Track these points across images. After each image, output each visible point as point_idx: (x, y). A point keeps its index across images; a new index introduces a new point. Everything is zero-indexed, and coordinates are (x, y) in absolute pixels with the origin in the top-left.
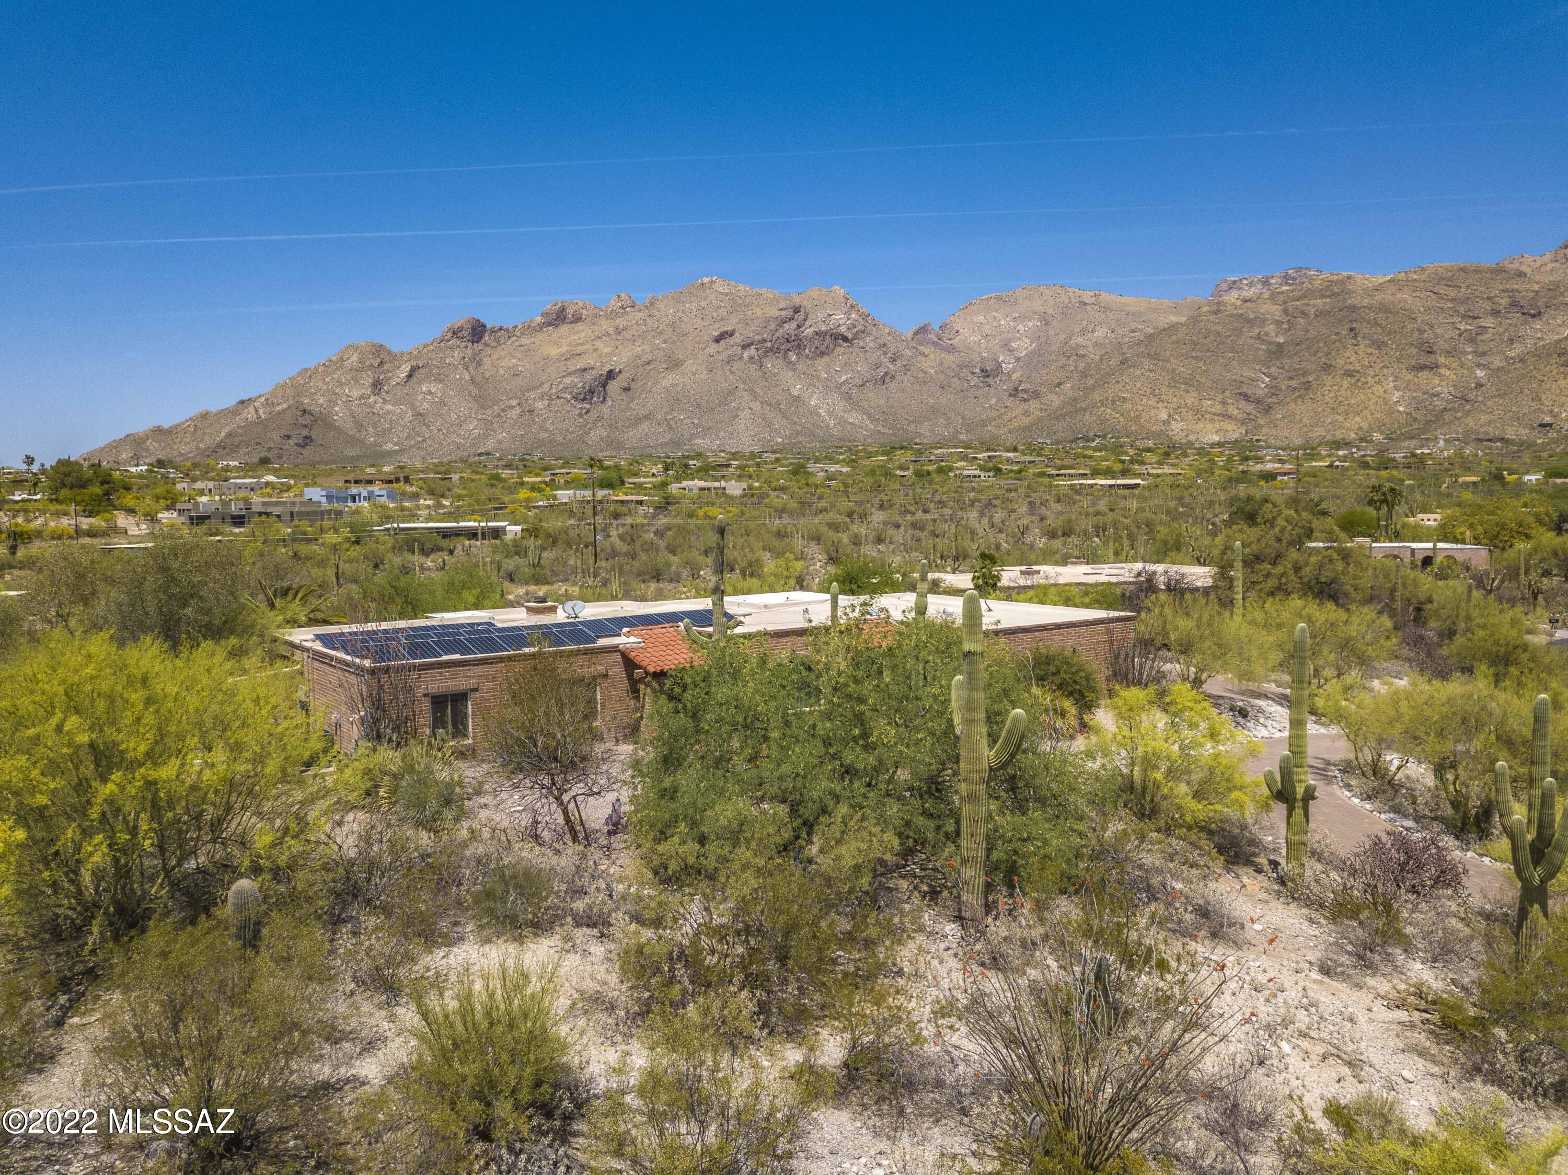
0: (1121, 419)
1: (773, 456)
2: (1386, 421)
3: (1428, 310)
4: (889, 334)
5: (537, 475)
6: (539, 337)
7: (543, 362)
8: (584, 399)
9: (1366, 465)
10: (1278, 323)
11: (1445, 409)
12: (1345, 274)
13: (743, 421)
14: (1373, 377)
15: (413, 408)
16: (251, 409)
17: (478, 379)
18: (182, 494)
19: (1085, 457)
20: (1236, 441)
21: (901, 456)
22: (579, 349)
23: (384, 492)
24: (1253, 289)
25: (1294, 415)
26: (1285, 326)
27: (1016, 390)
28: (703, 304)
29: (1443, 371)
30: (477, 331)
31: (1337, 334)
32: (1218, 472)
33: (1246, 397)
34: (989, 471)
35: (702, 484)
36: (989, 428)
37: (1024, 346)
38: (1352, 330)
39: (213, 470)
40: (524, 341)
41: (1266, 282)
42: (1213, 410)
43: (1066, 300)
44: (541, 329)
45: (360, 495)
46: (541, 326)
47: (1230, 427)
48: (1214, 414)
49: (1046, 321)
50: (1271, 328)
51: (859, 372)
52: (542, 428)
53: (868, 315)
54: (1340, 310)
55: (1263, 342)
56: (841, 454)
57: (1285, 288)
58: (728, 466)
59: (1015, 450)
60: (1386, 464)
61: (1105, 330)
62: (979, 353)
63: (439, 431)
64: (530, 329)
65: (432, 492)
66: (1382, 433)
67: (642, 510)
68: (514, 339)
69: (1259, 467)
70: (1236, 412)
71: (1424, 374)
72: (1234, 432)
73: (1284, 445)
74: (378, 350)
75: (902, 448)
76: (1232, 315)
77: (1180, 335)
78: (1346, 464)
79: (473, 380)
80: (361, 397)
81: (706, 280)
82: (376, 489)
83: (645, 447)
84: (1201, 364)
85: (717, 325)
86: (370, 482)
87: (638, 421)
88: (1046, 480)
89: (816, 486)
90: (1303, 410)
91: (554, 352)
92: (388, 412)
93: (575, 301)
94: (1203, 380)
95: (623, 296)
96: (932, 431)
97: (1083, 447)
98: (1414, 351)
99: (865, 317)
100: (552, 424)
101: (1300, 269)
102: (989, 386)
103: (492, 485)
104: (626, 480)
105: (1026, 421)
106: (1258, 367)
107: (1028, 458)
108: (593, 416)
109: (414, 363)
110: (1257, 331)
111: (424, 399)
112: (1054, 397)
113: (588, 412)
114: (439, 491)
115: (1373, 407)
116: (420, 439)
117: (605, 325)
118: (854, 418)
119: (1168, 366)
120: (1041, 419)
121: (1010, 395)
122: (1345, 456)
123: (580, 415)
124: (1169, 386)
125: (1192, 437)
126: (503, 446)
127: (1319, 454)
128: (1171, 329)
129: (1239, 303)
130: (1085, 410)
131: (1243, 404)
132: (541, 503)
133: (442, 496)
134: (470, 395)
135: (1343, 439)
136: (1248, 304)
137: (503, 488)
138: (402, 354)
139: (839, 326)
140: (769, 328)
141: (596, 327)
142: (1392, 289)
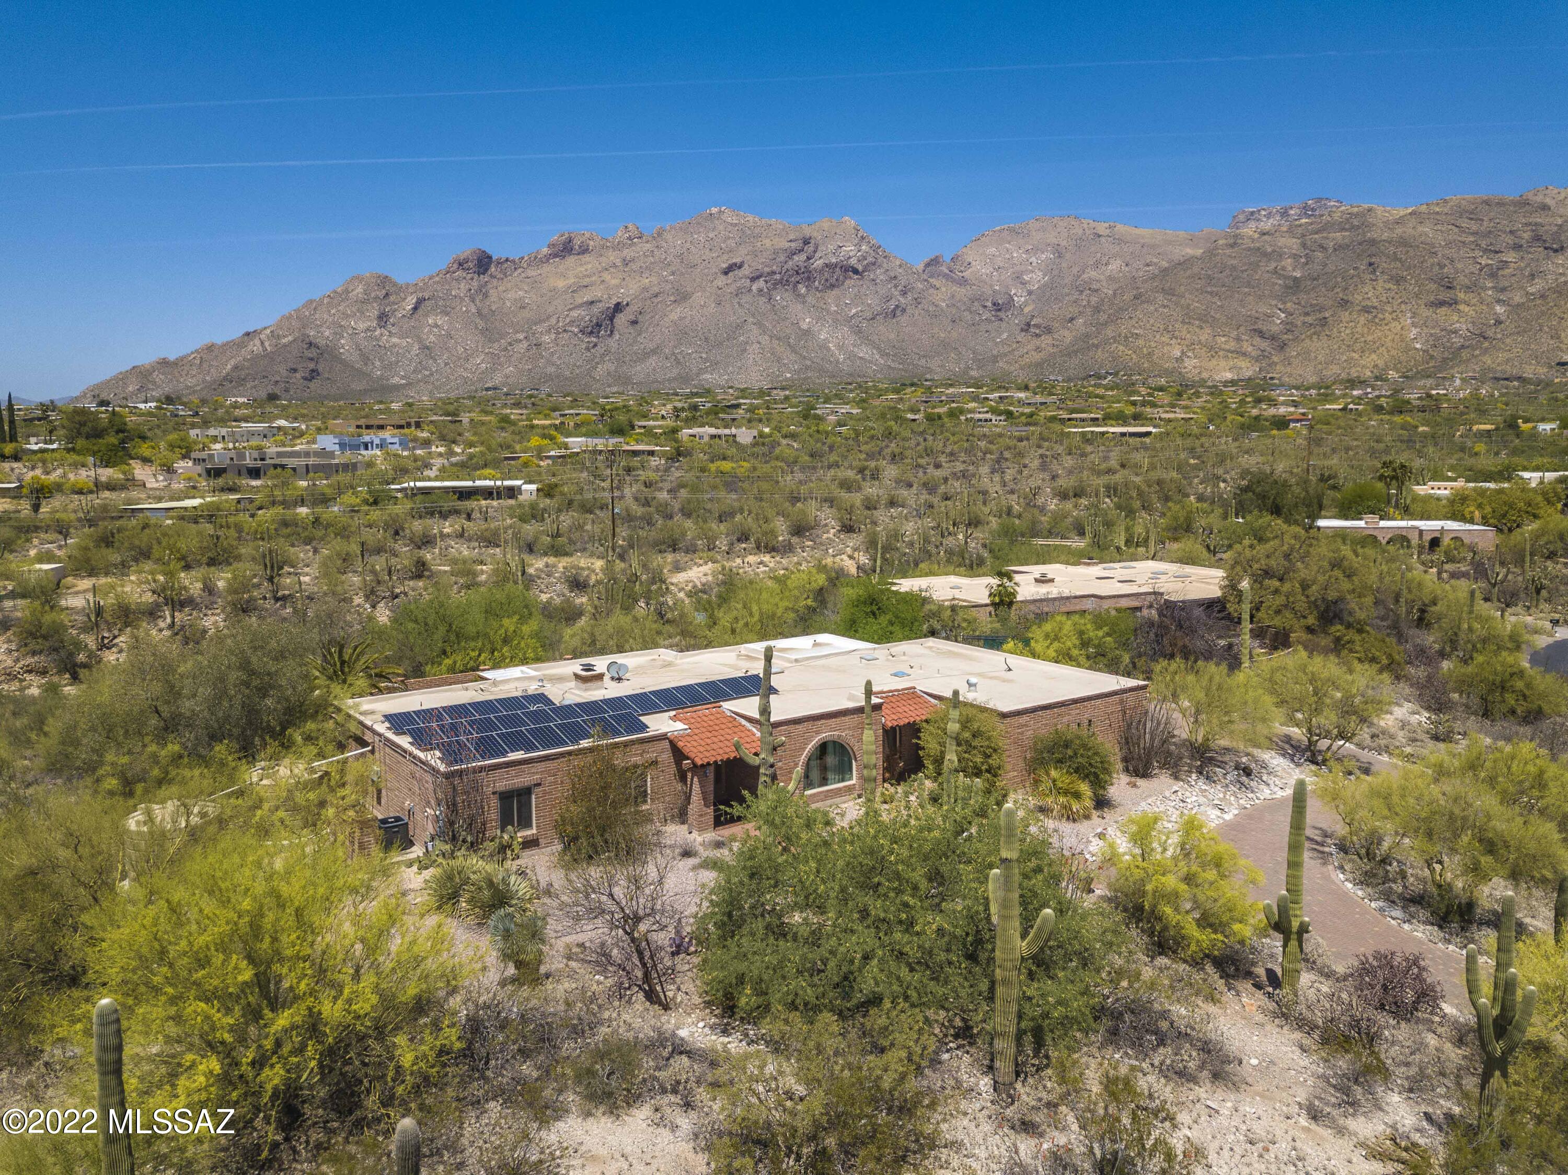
0: (1134, 356)
1: (783, 394)
2: (1403, 358)
3: (1449, 244)
4: (900, 266)
5: (546, 417)
6: (546, 269)
7: (549, 294)
8: (591, 333)
9: (1379, 409)
10: (1295, 257)
11: (1463, 347)
12: (1366, 206)
13: (752, 356)
14: (1390, 314)
15: (420, 340)
16: (257, 342)
17: (485, 311)
18: (195, 443)
19: (1097, 396)
20: (1250, 379)
21: (913, 396)
22: (586, 281)
23: (396, 440)
24: (1271, 221)
25: (1308, 352)
26: (1303, 260)
27: (1028, 325)
28: (711, 235)
29: (1462, 307)
30: (483, 263)
31: (1355, 268)
32: (1230, 417)
33: (1261, 334)
34: (1000, 415)
35: (713, 431)
36: (1001, 364)
37: (1036, 279)
38: (1371, 264)
39: (222, 406)
40: (530, 273)
41: (1284, 214)
42: (1227, 347)
43: (1080, 232)
44: (548, 260)
45: (372, 443)
46: (548, 258)
47: (1243, 364)
48: (1228, 351)
49: (1059, 254)
50: (1288, 262)
51: (869, 305)
52: (550, 363)
53: (879, 247)
54: (1360, 244)
55: (1280, 276)
56: (851, 391)
57: (1304, 221)
58: (737, 406)
59: (1026, 388)
60: (1400, 408)
61: (1119, 262)
62: (991, 286)
63: (446, 364)
64: (538, 261)
65: (443, 438)
66: (1398, 371)
67: (654, 462)
68: (520, 271)
69: (1272, 411)
70: (1250, 349)
71: (1443, 310)
72: (1248, 369)
73: (1299, 383)
74: (384, 281)
75: (912, 385)
76: (1249, 249)
77: (1196, 270)
78: (1361, 407)
79: (479, 313)
80: (368, 330)
81: (714, 210)
82: (387, 435)
83: (653, 382)
84: (1215, 299)
85: (725, 257)
86: (381, 427)
87: (646, 355)
88: (1057, 427)
89: (827, 433)
90: (1319, 347)
91: (561, 284)
92: (395, 345)
93: (582, 232)
94: (1218, 316)
95: (631, 227)
96: (942, 366)
97: (1095, 385)
98: (1433, 286)
99: (876, 248)
100: (559, 358)
101: (1319, 200)
102: (1001, 320)
103: (503, 428)
104: (637, 423)
105: (1037, 357)
106: (1274, 303)
107: (1039, 399)
108: (600, 349)
109: (420, 295)
110: (1273, 265)
111: (430, 332)
112: (1066, 333)
113: (595, 345)
114: (451, 436)
115: (1390, 344)
116: (427, 373)
117: (613, 257)
118: (864, 352)
119: (1183, 301)
120: (1053, 355)
121: (1022, 330)
122: (1360, 398)
123: (588, 349)
124: (1183, 322)
125: (1205, 375)
126: (510, 380)
127: (1333, 394)
128: (1186, 263)
129: (1256, 236)
130: (1097, 346)
131: (1257, 340)
132: (552, 453)
133: (454, 442)
134: (476, 328)
135: (1358, 377)
136: (1266, 237)
137: (513, 433)
138: (408, 285)
139: (850, 258)
140: (778, 260)
141: (603, 259)
142: (1413, 222)
